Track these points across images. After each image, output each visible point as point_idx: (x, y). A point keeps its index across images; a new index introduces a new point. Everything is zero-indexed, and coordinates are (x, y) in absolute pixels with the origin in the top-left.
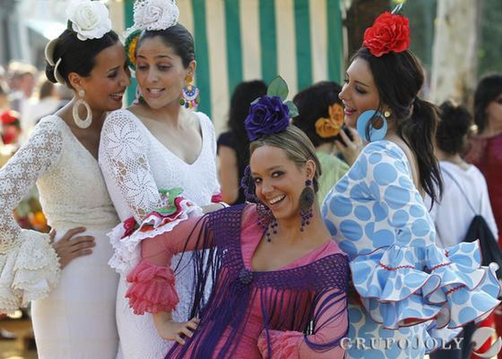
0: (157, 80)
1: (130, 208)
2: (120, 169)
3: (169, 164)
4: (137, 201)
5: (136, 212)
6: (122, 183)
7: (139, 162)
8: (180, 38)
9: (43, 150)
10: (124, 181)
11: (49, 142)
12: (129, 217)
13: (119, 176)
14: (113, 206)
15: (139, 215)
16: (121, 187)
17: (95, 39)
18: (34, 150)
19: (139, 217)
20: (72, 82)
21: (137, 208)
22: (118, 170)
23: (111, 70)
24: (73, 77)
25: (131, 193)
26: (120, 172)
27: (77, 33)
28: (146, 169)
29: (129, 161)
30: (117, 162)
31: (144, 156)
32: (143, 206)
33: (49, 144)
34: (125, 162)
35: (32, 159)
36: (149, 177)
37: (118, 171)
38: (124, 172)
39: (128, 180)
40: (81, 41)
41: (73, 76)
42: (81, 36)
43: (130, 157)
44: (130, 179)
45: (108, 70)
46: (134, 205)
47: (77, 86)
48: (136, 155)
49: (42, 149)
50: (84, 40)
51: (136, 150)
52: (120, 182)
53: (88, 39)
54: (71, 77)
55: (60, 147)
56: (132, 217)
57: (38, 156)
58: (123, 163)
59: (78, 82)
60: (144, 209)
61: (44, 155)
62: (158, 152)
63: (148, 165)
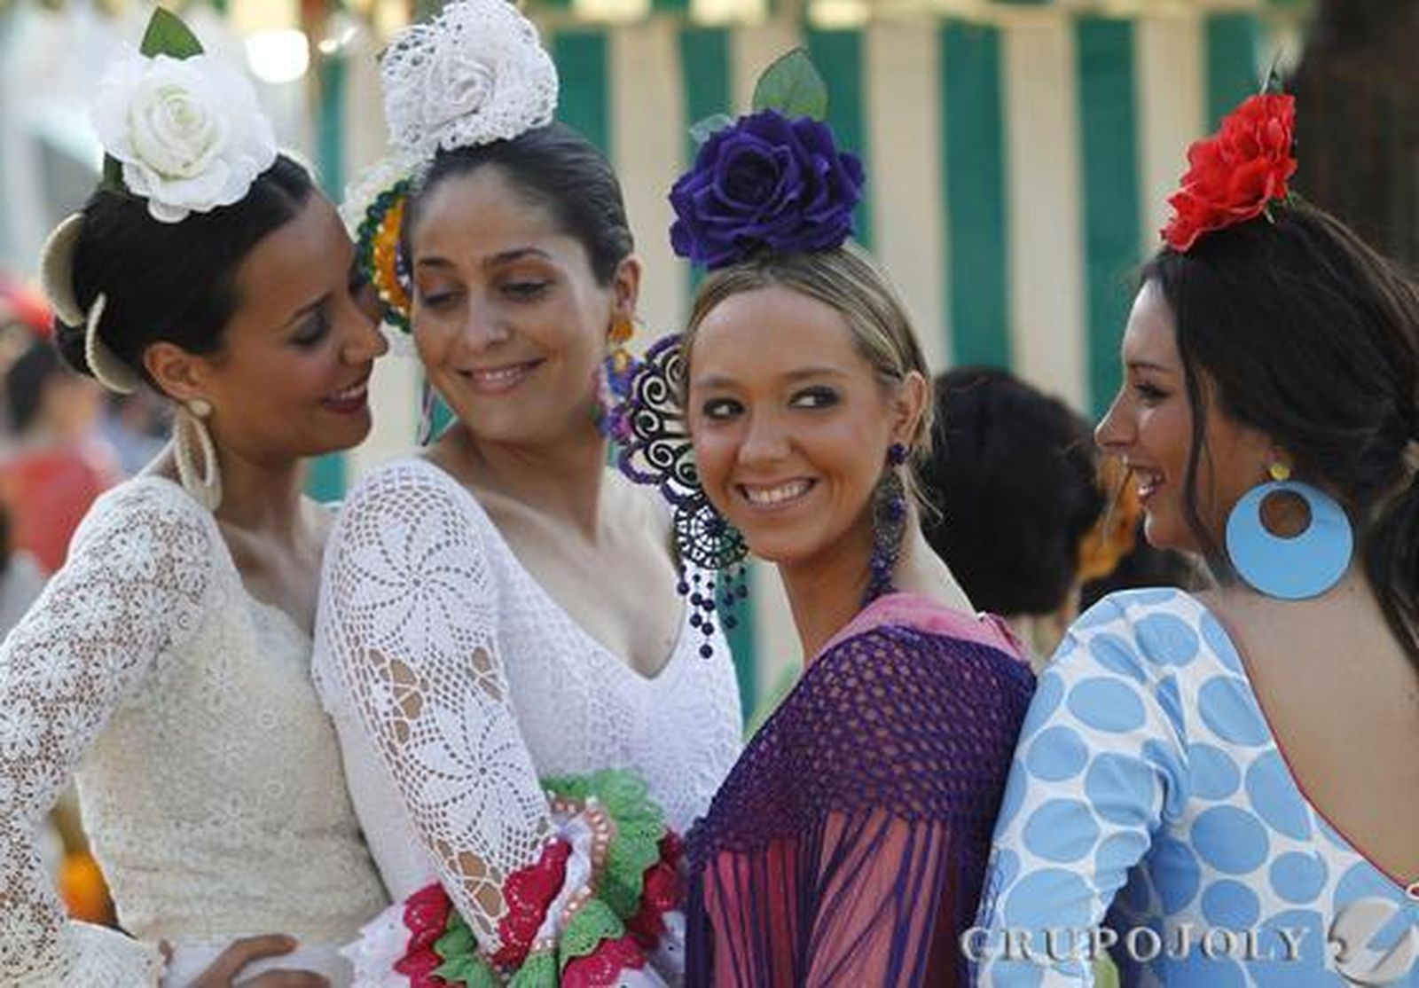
0: (503, 334)
1: (426, 847)
2: (398, 692)
3: (577, 674)
4: (457, 820)
5: (452, 863)
6: (401, 748)
7: (471, 665)
8: (570, 167)
9: (149, 588)
10: (411, 742)
11: (168, 556)
12: (424, 884)
13: (392, 719)
14: (361, 836)
15: (464, 878)
16: (399, 766)
17: (218, 210)
18: (117, 588)
19: (462, 887)
20: (161, 379)
21: (456, 849)
22: (390, 695)
23: (299, 314)
24: (163, 360)
25: (433, 791)
26: (396, 703)
27: (146, 200)
28: (495, 693)
29: (435, 660)
30: (387, 664)
31: (489, 640)
32: (477, 844)
33: (169, 563)
34: (418, 665)
35: (111, 624)
36: (507, 727)
37: (390, 702)
38: (413, 706)
39: (427, 736)
40: (166, 225)
41: (163, 355)
42: (165, 206)
43: (439, 646)
44: (435, 735)
45: (289, 315)
46: (446, 838)
47: (181, 389)
48: (460, 635)
49: (144, 581)
50: (176, 218)
51: (463, 619)
52: (395, 741)
53: (193, 214)
54: (153, 356)
55: (202, 577)
56: (434, 881)
57: (133, 610)
58: (411, 665)
59: (185, 371)
60: (482, 855)
61: (150, 605)
62: (538, 629)
63: (502, 679)
